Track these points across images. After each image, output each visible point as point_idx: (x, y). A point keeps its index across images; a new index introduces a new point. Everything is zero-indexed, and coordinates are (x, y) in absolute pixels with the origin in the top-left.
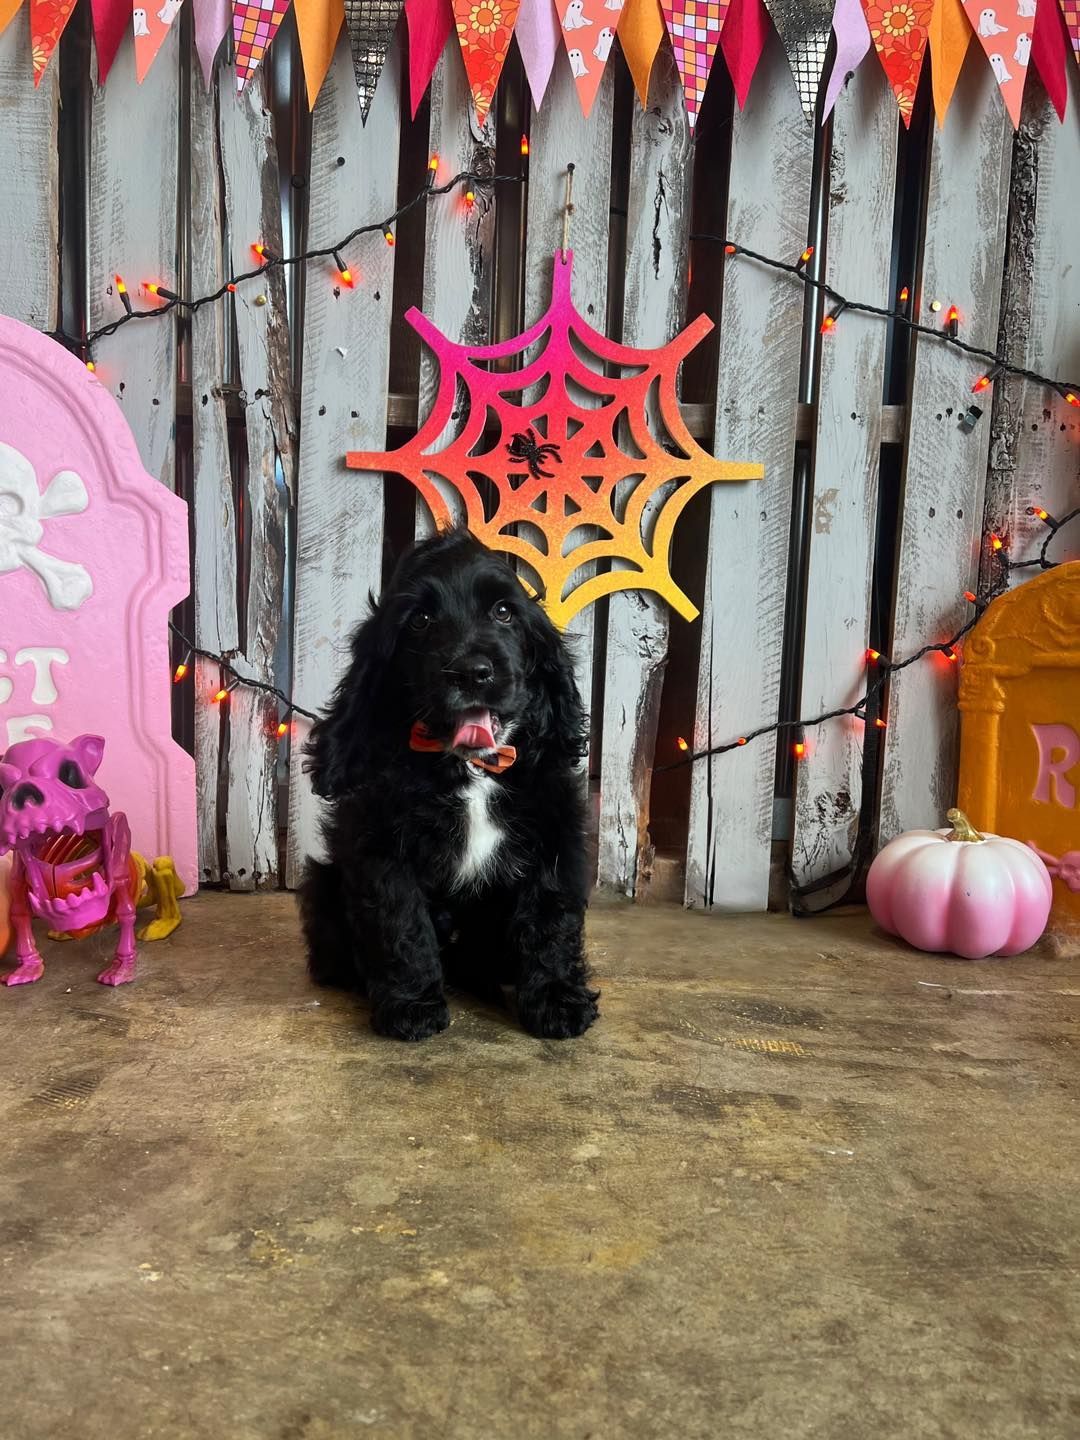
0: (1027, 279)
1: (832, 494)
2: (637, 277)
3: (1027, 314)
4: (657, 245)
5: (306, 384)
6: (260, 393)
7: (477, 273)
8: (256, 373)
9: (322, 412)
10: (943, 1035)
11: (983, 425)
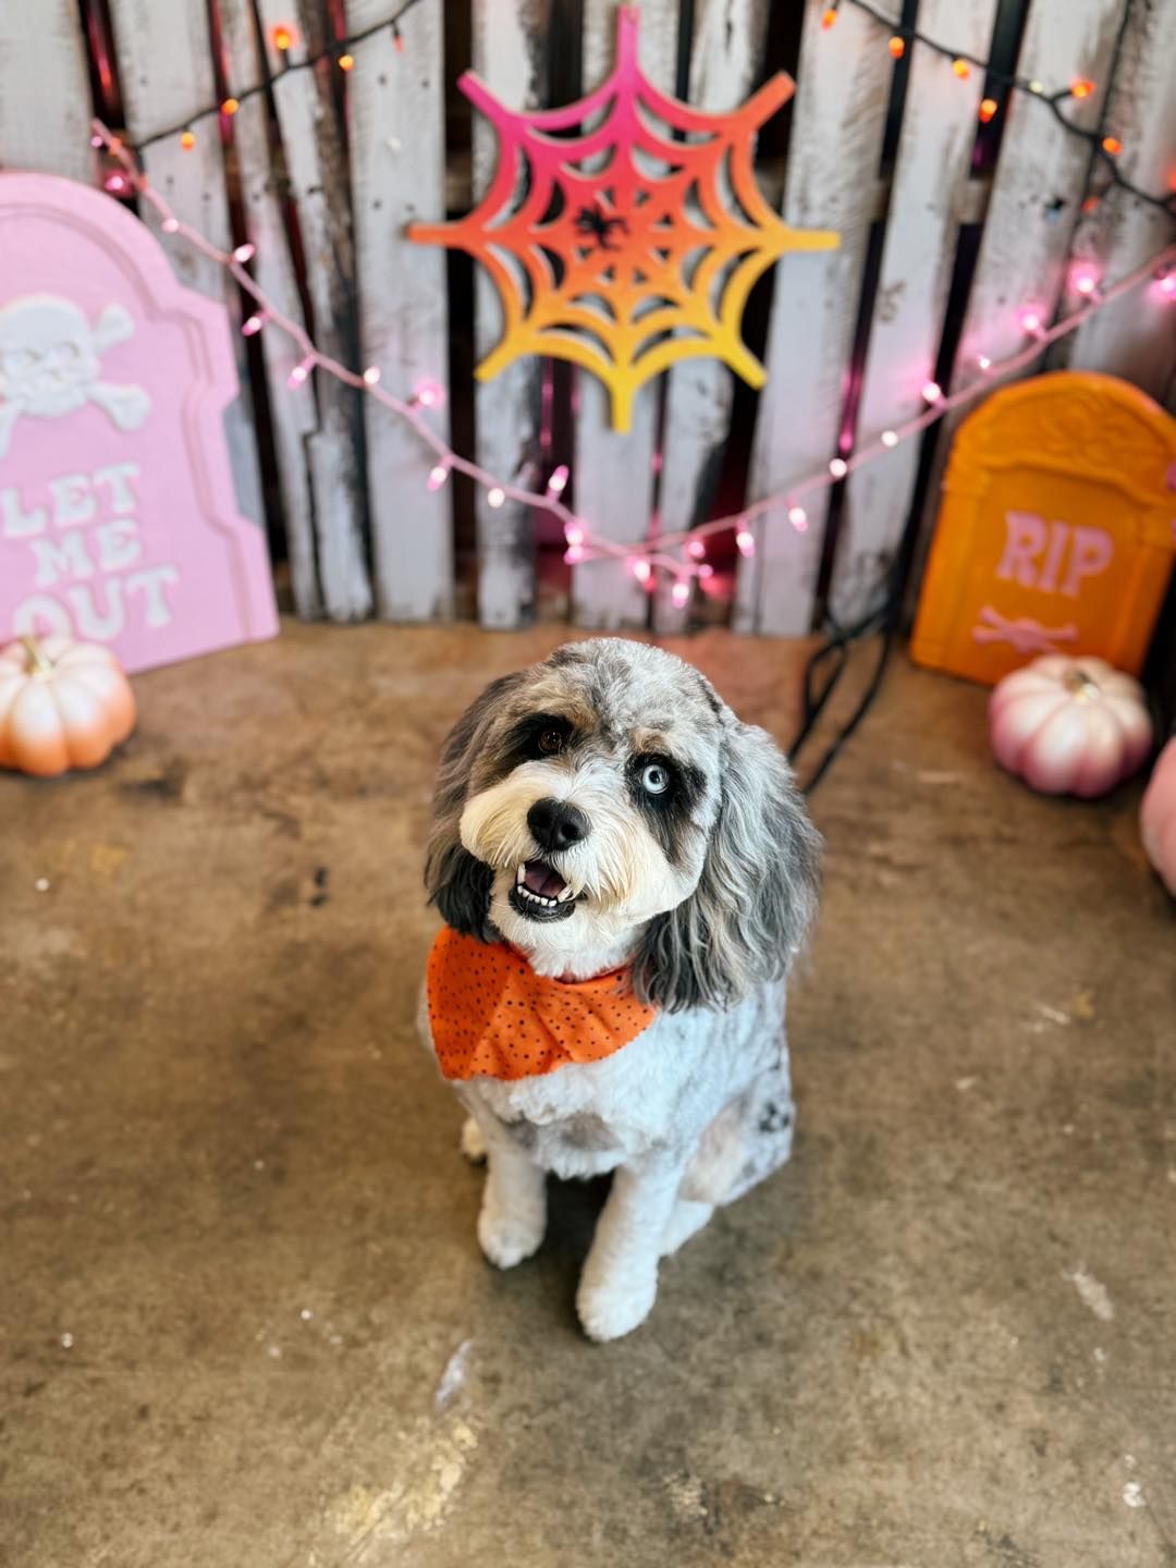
0: (1137, 60)
1: (899, 287)
2: (705, 62)
3: (1132, 98)
4: (729, 27)
5: (358, 177)
6: (312, 191)
7: (533, 58)
8: (305, 166)
9: (377, 205)
10: (882, 834)
11: (1065, 216)
